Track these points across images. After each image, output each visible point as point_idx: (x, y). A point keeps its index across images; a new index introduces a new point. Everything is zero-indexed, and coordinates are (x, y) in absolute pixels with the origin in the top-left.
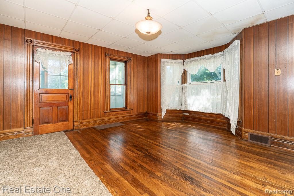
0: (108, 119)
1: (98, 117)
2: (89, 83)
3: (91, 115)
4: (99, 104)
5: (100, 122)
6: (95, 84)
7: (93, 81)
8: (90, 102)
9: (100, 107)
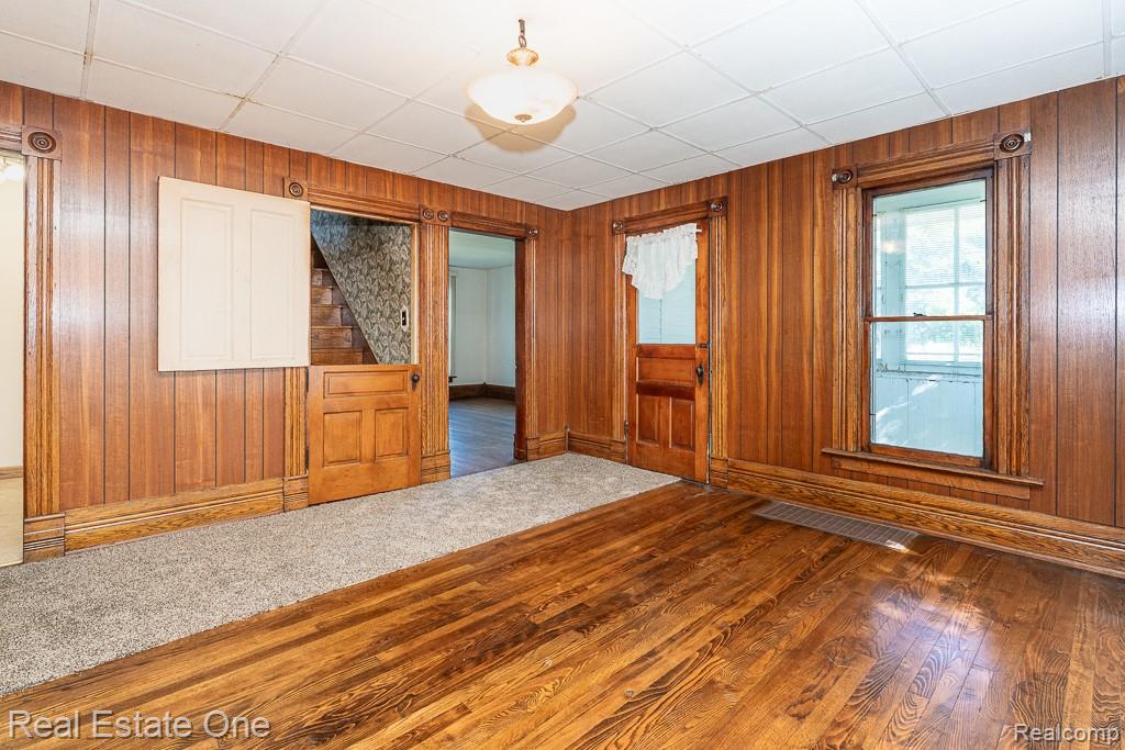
0: (852, 493)
1: (799, 466)
2: (760, 321)
3: (771, 446)
4: (801, 407)
5: (806, 493)
6: (783, 322)
7: (775, 311)
8: (764, 399)
9: (806, 424)
